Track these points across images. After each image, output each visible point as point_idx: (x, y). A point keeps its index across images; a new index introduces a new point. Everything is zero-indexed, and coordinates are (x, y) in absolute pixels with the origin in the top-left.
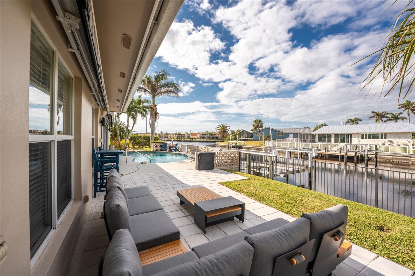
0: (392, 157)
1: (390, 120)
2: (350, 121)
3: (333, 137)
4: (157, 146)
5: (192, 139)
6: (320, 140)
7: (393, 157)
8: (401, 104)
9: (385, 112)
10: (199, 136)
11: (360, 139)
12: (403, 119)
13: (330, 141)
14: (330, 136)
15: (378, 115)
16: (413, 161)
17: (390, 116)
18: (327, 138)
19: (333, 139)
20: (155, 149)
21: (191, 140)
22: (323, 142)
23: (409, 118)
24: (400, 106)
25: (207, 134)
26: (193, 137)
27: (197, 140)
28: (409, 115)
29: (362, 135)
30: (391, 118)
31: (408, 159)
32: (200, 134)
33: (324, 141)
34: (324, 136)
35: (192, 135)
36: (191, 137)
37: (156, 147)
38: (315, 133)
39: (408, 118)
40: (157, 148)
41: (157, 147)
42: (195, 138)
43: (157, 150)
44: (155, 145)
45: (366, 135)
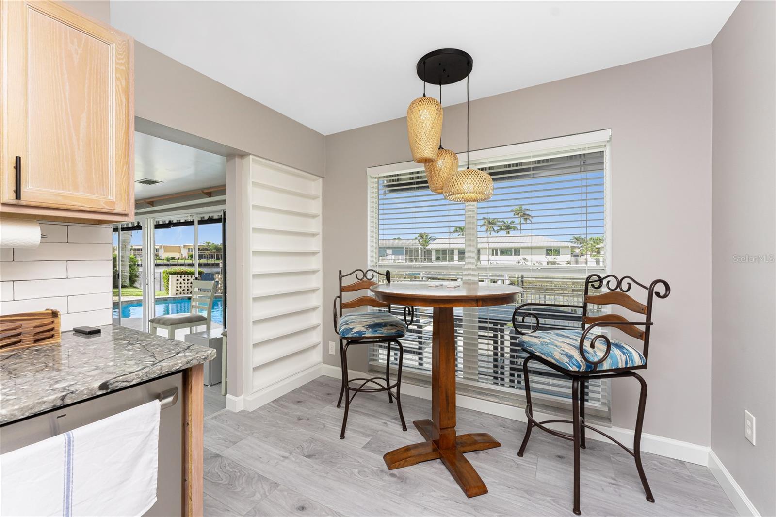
0: (534, 279)
1: (502, 229)
2: (458, 229)
3: (456, 252)
4: (186, 282)
5: (168, 259)
6: (438, 259)
7: (537, 279)
9: (496, 219)
10: (185, 253)
11: (490, 256)
12: (515, 229)
13: (452, 259)
14: (452, 252)
15: (490, 223)
16: (556, 283)
17: (502, 224)
18: (448, 255)
19: (456, 257)
20: (181, 290)
21: (166, 262)
22: (442, 261)
25: (207, 250)
26: (170, 255)
27: (180, 262)
28: (520, 224)
29: (493, 250)
30: (503, 228)
31: (551, 282)
32: (189, 249)
33: (444, 259)
34: (444, 251)
35: (165, 251)
36: (164, 255)
37: (183, 285)
38: (432, 248)
39: (519, 228)
40: (186, 288)
41: (186, 285)
42: (173, 258)
43: (186, 292)
44: (181, 280)
45: (497, 250)
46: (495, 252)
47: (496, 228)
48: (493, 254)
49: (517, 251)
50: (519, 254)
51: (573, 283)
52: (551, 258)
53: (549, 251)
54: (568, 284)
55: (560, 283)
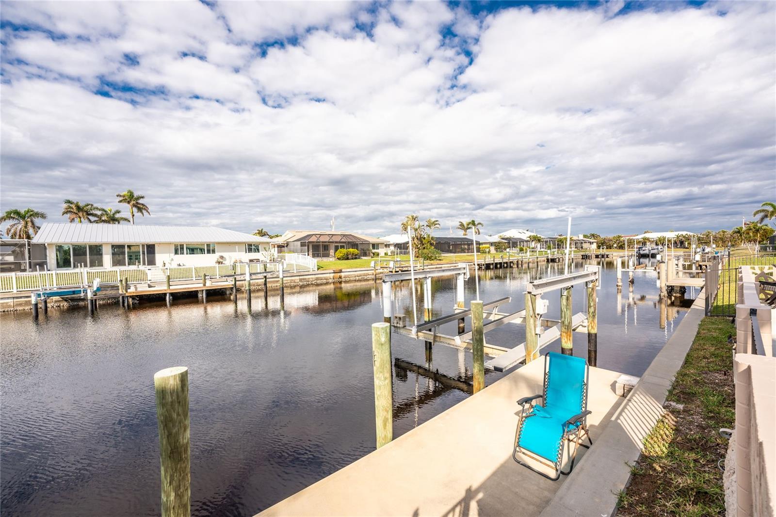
1: (102, 221)
3: (107, 252)
6: (62, 263)
8: (122, 194)
9: (92, 205)
11: (172, 255)
12: (123, 221)
13: (97, 263)
15: (79, 208)
17: (99, 213)
18: (88, 256)
19: (107, 258)
22: (75, 267)
23: (133, 221)
24: (121, 199)
28: (133, 216)
29: (176, 246)
33: (81, 264)
34: (79, 250)
38: (45, 241)
39: (131, 220)
45: (182, 248)
46: (179, 249)
47: (92, 218)
48: (176, 253)
49: (210, 249)
50: (214, 252)
51: (301, 280)
52: (253, 255)
53: (252, 248)
54: (296, 281)
55: (289, 281)
